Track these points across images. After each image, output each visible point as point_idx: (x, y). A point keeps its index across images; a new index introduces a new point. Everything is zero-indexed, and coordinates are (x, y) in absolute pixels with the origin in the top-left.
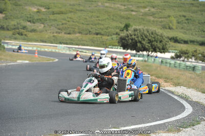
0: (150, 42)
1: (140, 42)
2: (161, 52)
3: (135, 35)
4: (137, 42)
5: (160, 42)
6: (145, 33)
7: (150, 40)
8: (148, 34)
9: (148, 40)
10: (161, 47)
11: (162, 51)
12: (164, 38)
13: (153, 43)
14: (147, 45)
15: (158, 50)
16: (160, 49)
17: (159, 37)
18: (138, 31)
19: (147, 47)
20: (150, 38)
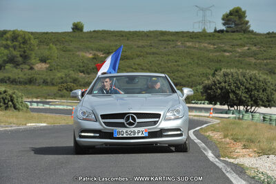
0: (248, 91)
1: (234, 92)
2: (265, 106)
3: (225, 83)
4: (228, 93)
5: (263, 91)
6: (240, 78)
7: (248, 89)
8: (244, 80)
9: (246, 88)
10: (265, 98)
11: (267, 103)
12: (269, 84)
13: (253, 93)
14: (244, 96)
15: (261, 103)
16: (263, 102)
17: (261, 83)
18: (230, 77)
19: (244, 99)
20: (248, 86)
